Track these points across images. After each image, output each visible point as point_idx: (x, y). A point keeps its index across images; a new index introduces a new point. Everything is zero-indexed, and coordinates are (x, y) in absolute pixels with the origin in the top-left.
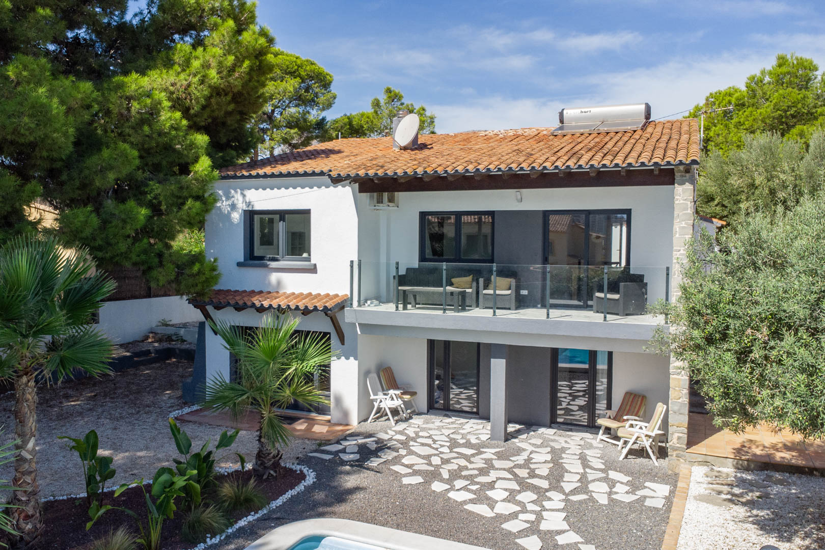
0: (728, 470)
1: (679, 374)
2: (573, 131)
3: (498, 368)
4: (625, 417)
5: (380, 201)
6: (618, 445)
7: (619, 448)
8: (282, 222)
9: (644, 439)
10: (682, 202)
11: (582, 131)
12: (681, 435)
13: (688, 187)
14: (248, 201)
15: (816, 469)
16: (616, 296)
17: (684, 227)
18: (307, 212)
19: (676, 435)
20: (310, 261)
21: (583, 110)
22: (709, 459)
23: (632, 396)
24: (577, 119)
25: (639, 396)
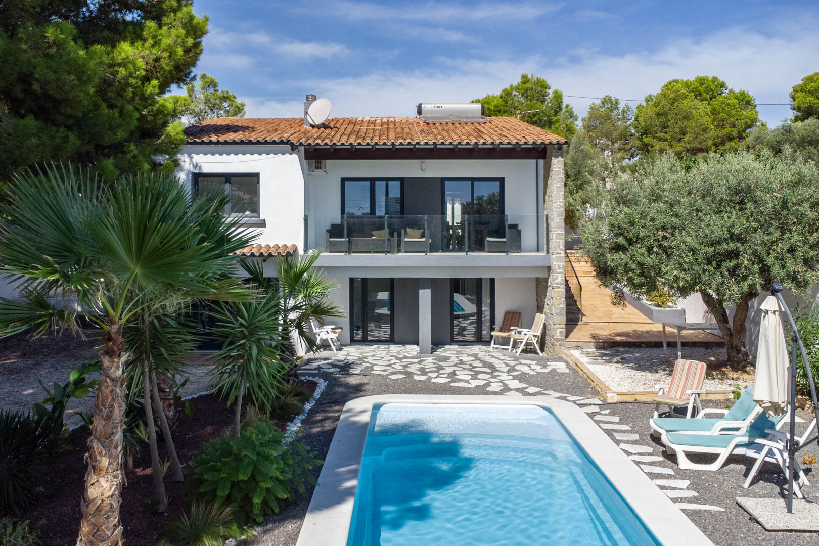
0: (592, 350)
1: (559, 287)
2: (441, 121)
3: (425, 296)
4: (512, 328)
5: (318, 167)
6: (508, 349)
7: (509, 350)
8: (228, 184)
9: (533, 338)
10: (557, 169)
11: (447, 120)
12: (562, 330)
13: (560, 159)
14: (195, 163)
15: (643, 343)
16: (504, 240)
17: (559, 187)
18: (257, 175)
19: (559, 330)
20: (259, 217)
21: (436, 105)
22: (580, 344)
23: (511, 315)
24: (431, 112)
25: (517, 313)
